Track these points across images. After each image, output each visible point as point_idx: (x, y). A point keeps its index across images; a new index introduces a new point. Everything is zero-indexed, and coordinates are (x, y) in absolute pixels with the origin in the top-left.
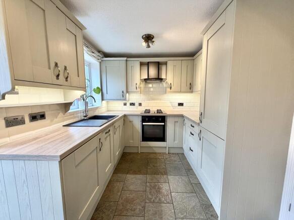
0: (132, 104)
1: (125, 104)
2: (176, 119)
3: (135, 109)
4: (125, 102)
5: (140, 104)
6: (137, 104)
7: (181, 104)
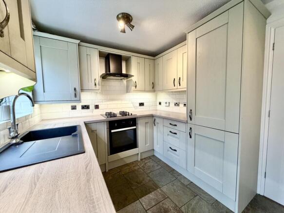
0: (86, 107)
1: (74, 108)
2: (147, 120)
3: (90, 114)
4: (74, 104)
5: (97, 107)
6: (92, 107)
7: (141, 104)
